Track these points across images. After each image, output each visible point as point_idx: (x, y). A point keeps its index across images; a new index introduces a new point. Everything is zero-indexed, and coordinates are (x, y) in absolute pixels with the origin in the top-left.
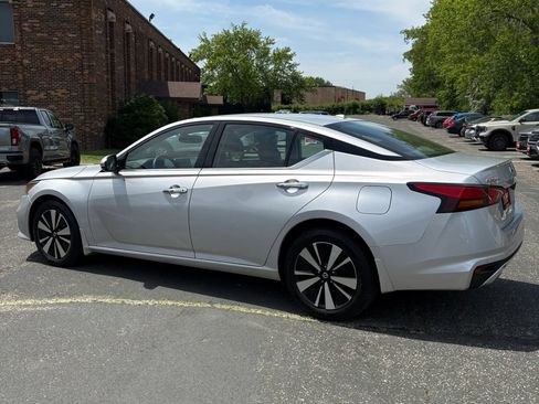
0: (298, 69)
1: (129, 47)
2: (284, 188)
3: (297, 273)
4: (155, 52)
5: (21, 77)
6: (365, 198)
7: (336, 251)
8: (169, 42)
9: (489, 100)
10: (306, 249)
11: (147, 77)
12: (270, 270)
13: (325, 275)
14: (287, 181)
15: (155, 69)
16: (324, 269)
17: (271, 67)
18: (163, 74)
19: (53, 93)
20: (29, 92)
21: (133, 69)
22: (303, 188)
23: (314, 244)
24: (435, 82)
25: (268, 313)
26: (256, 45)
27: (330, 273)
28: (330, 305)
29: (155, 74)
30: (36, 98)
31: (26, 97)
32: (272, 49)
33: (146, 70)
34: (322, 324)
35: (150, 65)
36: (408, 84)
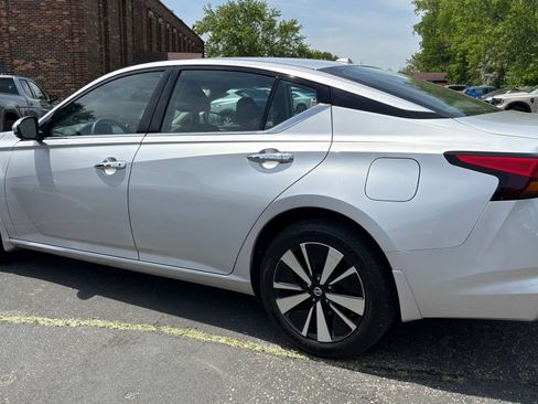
0: (305, 42)
1: (124, 15)
2: (257, 160)
3: (277, 285)
4: (154, 22)
5: (7, 45)
6: (378, 175)
7: (334, 257)
8: (171, 13)
9: (502, 72)
10: (289, 253)
11: (146, 47)
12: (239, 279)
13: (318, 291)
14: (263, 152)
15: (154, 40)
16: (316, 282)
17: (277, 40)
18: (163, 45)
19: (40, 62)
20: (16, 62)
21: (129, 39)
22: (285, 161)
23: (303, 245)
24: (445, 56)
25: (235, 343)
26: (261, 17)
27: (325, 288)
28: (323, 334)
29: (155, 45)
30: (23, 68)
31: (13, 67)
32: (279, 21)
33: (145, 41)
34: (312, 363)
35: (150, 36)
36: (417, 58)
